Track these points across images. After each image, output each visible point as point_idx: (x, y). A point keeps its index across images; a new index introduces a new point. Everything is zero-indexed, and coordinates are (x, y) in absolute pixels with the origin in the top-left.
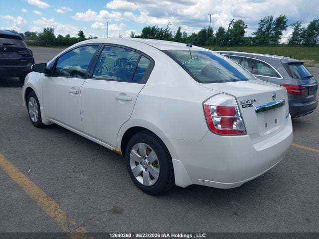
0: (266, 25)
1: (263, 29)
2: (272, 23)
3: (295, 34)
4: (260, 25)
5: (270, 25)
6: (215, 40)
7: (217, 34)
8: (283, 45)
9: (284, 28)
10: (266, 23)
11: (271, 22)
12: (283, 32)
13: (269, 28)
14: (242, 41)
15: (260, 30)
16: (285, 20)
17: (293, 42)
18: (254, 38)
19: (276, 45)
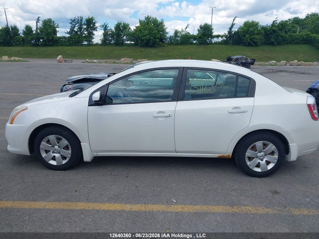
0: (77, 25)
1: (76, 29)
2: (83, 23)
3: (105, 35)
4: (71, 25)
5: (81, 25)
6: (23, 40)
7: (24, 33)
8: (97, 44)
9: (95, 29)
10: (77, 23)
11: (81, 22)
12: (95, 32)
13: (80, 28)
14: (56, 41)
15: (72, 30)
16: (94, 21)
17: (105, 42)
18: (69, 37)
19: (90, 44)
